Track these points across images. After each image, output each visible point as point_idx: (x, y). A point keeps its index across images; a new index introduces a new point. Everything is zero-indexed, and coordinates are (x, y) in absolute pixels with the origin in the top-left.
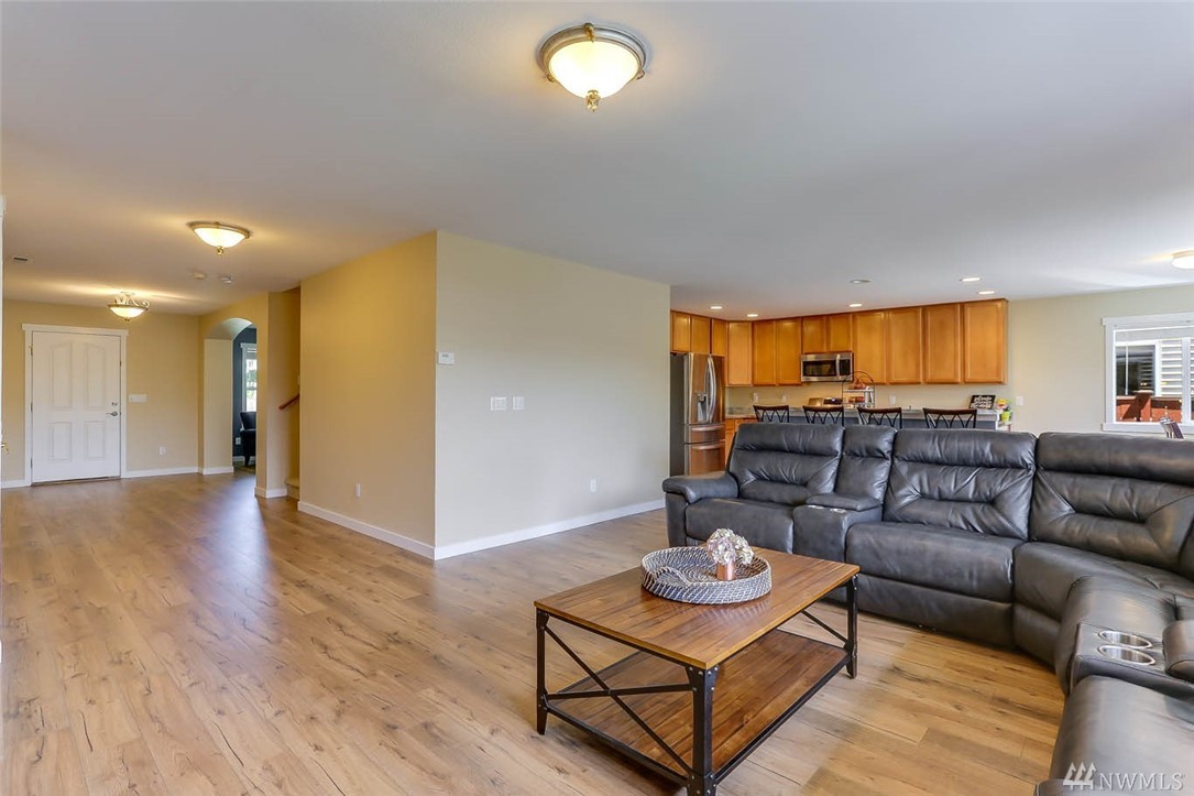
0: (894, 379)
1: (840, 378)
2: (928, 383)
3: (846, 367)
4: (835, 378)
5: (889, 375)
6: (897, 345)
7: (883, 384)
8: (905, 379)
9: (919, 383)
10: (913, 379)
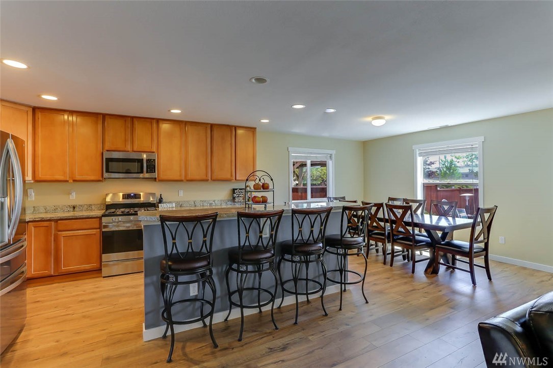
0: (189, 177)
1: (147, 175)
2: (214, 180)
3: (151, 166)
4: (141, 175)
5: (186, 175)
6: (192, 151)
7: (182, 181)
8: (198, 177)
9: (207, 180)
10: (204, 177)
